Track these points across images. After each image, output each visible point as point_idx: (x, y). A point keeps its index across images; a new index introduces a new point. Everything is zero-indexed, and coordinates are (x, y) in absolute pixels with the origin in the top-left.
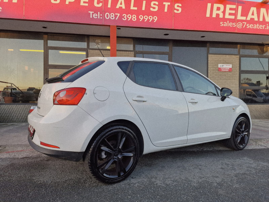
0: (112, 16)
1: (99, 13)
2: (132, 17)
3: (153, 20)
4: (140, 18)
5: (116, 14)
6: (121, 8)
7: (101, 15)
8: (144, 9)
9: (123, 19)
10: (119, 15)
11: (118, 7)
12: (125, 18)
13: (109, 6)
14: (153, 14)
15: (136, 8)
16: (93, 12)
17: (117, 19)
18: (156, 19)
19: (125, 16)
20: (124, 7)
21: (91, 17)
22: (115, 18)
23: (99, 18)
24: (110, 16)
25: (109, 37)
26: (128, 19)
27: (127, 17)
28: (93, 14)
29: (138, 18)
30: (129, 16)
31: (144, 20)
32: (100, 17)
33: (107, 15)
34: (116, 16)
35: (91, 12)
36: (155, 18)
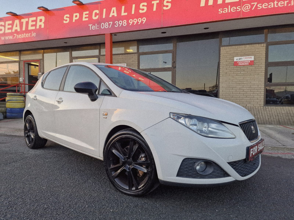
0: (106, 25)
1: (96, 24)
2: (123, 23)
3: (142, 22)
4: (130, 22)
5: (109, 23)
6: (113, 16)
7: (98, 26)
8: (133, 13)
9: (115, 26)
10: (112, 23)
11: (111, 16)
12: (116, 25)
13: (104, 17)
14: (142, 16)
15: (126, 14)
16: (92, 25)
17: (110, 27)
18: (145, 21)
19: (116, 23)
20: (116, 15)
21: (90, 29)
22: (109, 26)
23: (96, 29)
24: (105, 25)
25: (104, 43)
26: (119, 25)
27: (118, 24)
28: (92, 26)
29: (128, 23)
30: (121, 22)
31: (133, 23)
32: (97, 27)
33: (103, 25)
34: (109, 24)
35: (90, 25)
36: (144, 19)
